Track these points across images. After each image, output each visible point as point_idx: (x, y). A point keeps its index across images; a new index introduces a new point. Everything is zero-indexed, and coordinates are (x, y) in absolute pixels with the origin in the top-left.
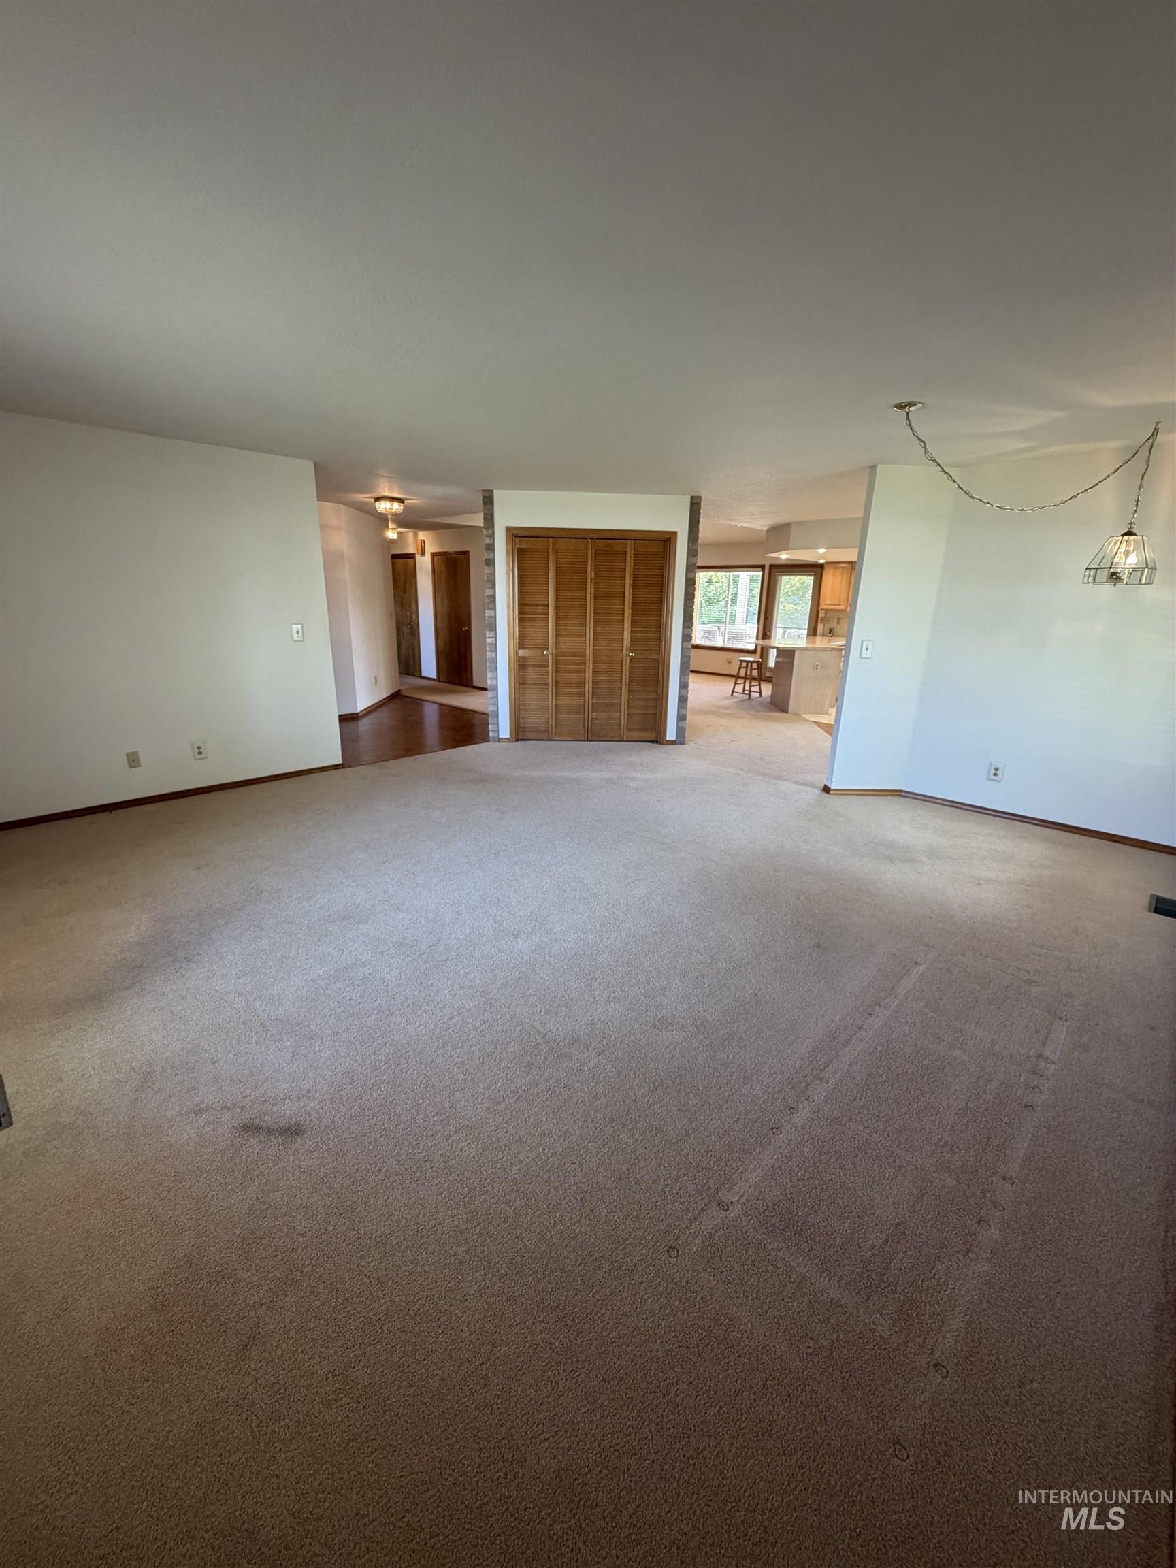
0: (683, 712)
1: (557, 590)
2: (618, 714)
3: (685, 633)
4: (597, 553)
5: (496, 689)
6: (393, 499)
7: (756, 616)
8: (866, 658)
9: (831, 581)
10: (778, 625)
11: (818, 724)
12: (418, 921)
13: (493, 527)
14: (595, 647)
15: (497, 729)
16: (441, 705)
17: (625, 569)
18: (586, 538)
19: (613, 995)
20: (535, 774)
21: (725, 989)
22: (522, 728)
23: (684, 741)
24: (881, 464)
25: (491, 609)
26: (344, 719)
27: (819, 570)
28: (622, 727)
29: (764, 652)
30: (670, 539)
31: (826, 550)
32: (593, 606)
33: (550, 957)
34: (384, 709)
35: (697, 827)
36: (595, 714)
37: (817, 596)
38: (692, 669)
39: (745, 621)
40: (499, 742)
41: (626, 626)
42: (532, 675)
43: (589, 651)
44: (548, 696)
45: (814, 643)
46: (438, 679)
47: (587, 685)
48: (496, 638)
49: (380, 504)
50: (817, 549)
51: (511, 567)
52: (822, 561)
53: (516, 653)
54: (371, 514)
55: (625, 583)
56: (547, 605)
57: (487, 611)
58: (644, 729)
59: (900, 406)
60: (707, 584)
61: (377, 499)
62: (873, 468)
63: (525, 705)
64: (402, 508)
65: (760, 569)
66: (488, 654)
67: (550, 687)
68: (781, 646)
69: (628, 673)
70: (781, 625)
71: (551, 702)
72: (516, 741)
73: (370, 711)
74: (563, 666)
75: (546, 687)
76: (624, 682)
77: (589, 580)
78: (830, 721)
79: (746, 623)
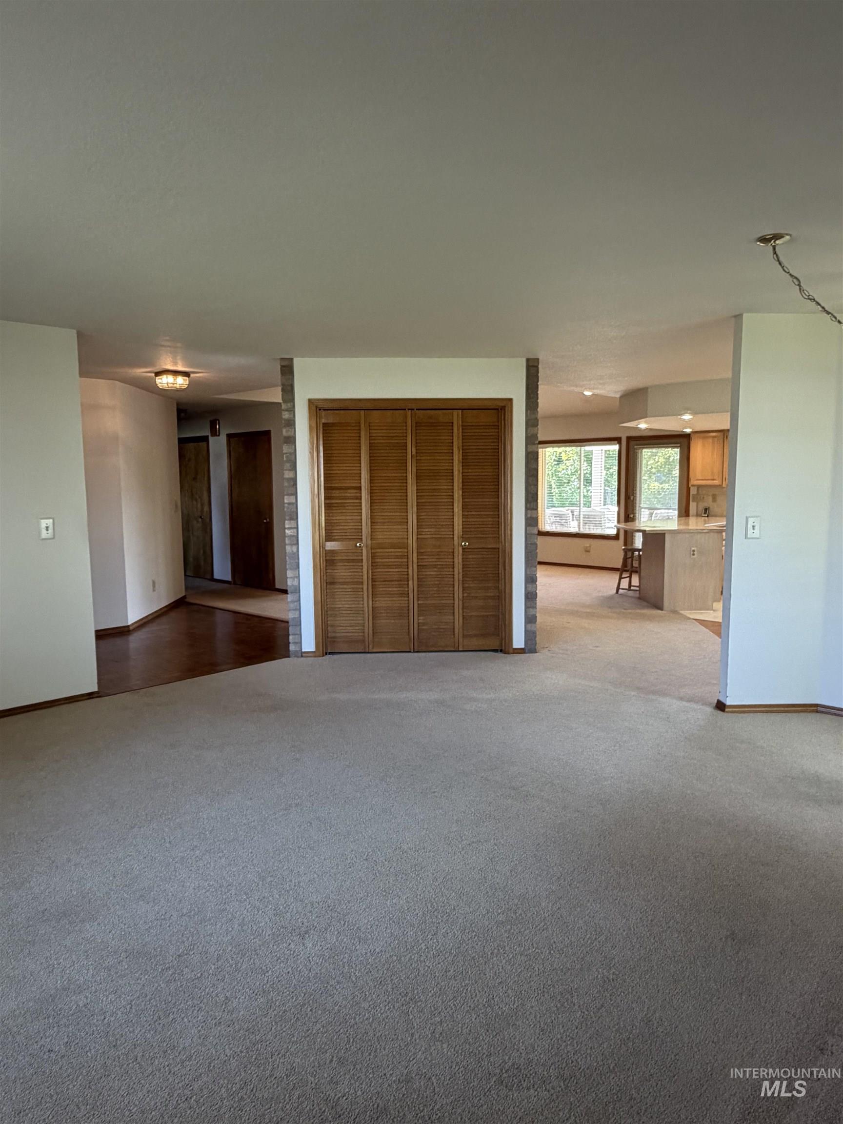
0: (531, 612)
1: (370, 470)
2: (451, 617)
3: (529, 516)
4: (418, 425)
5: (297, 590)
6: (176, 373)
7: (616, 498)
8: (753, 538)
9: (700, 452)
10: (642, 505)
11: (702, 622)
12: (167, 916)
13: (293, 400)
14: (419, 536)
15: (300, 641)
16: (236, 612)
17: (453, 443)
18: (405, 409)
19: (439, 1029)
20: (342, 696)
21: (604, 1014)
22: (331, 638)
23: (535, 650)
24: (748, 312)
25: (292, 494)
26: (101, 635)
27: (685, 440)
28: (456, 631)
29: (628, 536)
30: (505, 407)
31: (692, 417)
32: (415, 488)
33: (350, 967)
34: (164, 619)
35: (556, 764)
36: (421, 618)
37: (685, 469)
38: (539, 559)
39: (602, 502)
40: (302, 656)
41: (456, 510)
42: (342, 572)
43: (412, 542)
44: (363, 598)
45: (687, 524)
46: (234, 582)
47: (411, 583)
48: (297, 528)
49: (161, 379)
50: (681, 415)
51: (315, 445)
52: (688, 430)
53: (322, 546)
54: (152, 392)
55: (453, 460)
56: (360, 488)
57: (286, 497)
58: (484, 636)
59: (764, 240)
60: (556, 463)
61: (158, 374)
62: (738, 317)
63: (333, 609)
64: (187, 382)
65: (616, 442)
66: (288, 548)
67: (365, 587)
68: (647, 529)
69: (461, 567)
70: (645, 506)
71: (367, 604)
72: (323, 656)
73: (143, 623)
74: (380, 560)
75: (361, 586)
76: (456, 577)
77: (409, 456)
78: (715, 617)
79: (604, 505)
